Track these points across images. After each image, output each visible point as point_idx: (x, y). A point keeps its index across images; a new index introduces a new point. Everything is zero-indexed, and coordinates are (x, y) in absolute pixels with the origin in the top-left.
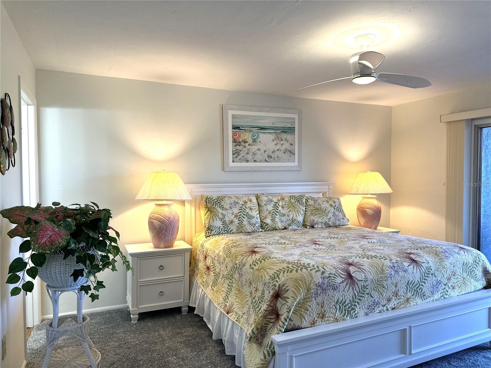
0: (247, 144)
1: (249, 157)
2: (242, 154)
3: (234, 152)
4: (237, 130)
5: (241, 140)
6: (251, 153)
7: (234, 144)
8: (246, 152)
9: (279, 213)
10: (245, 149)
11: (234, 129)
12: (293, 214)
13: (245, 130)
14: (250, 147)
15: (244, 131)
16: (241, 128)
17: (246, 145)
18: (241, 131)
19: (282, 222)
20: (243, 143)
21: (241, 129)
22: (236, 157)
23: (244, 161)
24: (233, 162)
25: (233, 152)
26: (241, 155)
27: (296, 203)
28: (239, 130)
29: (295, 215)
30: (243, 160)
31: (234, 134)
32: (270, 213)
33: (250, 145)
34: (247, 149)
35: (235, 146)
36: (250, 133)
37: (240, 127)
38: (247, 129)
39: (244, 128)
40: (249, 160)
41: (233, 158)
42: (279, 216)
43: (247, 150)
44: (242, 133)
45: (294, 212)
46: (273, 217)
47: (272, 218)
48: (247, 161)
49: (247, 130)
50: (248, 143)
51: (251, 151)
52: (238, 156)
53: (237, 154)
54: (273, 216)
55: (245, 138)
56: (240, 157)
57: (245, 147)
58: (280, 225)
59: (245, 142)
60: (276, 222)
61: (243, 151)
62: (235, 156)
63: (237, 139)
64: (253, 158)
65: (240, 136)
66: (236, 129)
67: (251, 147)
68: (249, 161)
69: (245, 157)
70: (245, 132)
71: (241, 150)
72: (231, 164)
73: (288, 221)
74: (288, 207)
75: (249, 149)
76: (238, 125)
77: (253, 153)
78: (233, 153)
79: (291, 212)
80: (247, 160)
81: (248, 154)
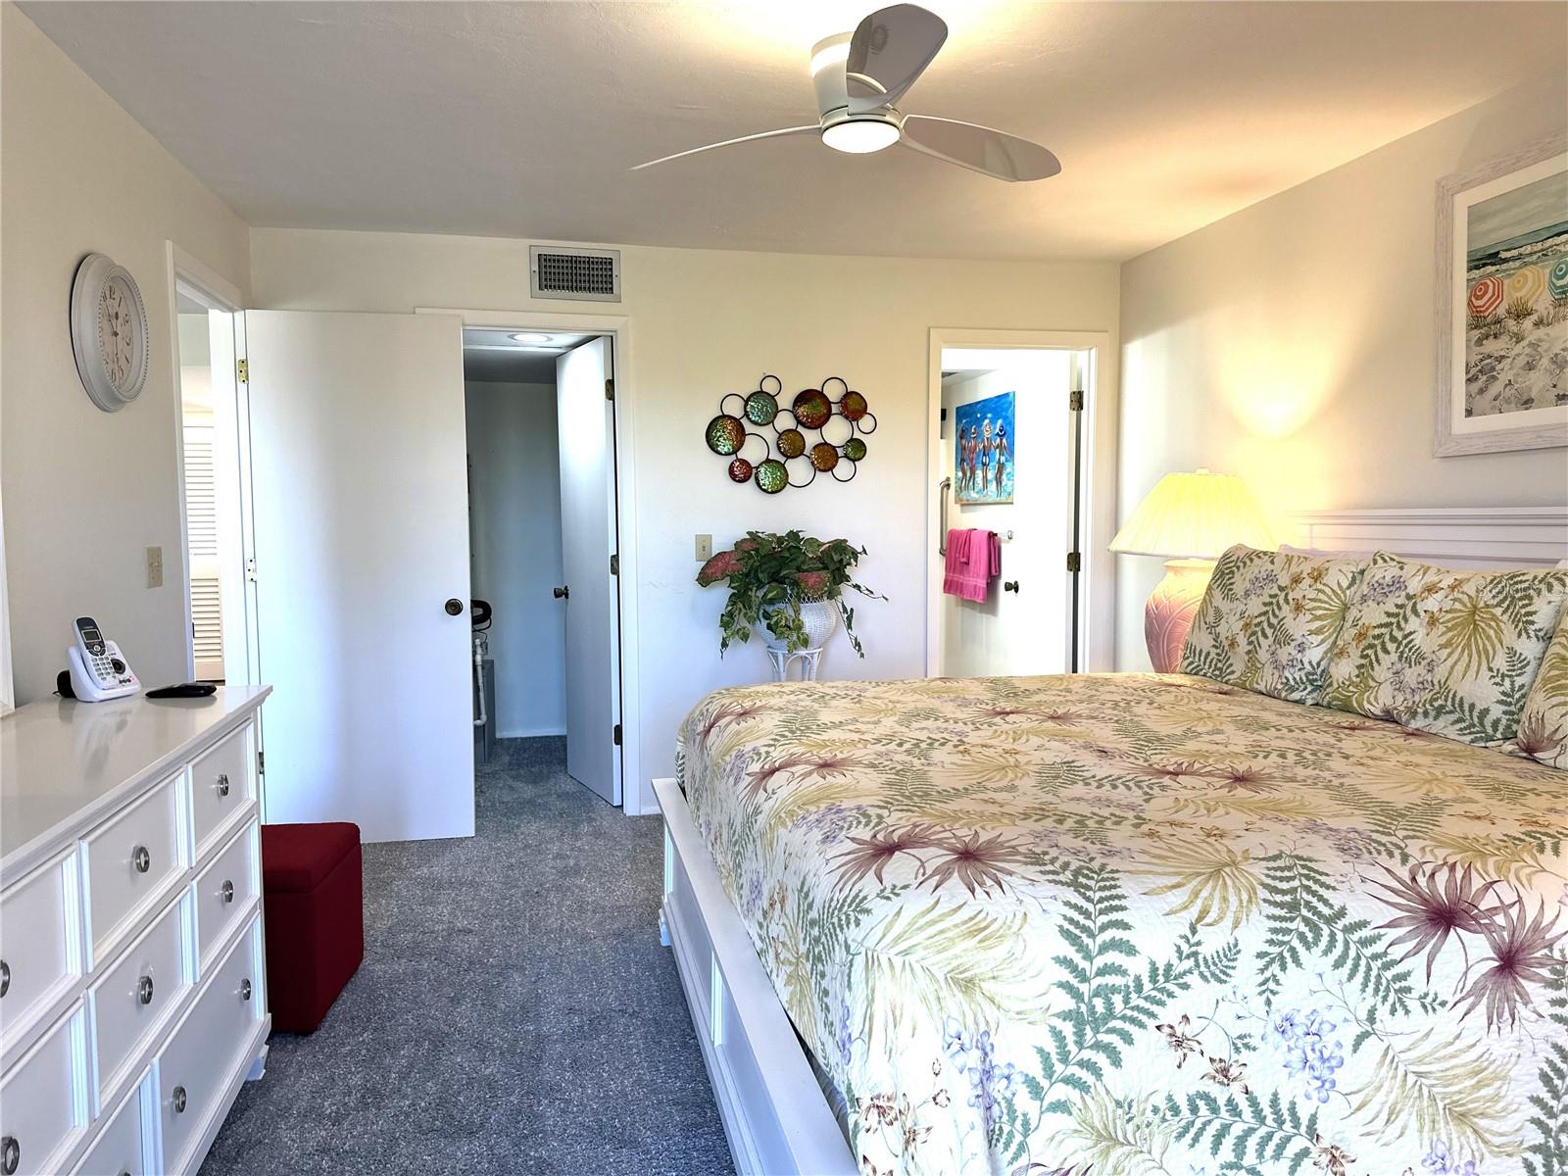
0: (1528, 323)
1: (1537, 381)
2: (1505, 373)
3: (1473, 371)
4: (1490, 269)
5: (1501, 311)
6: (1545, 362)
7: (1476, 334)
8: (1522, 361)
9: (1400, 643)
10: (1518, 348)
11: (1477, 268)
12: (1456, 663)
13: (1519, 257)
14: (1542, 332)
15: (1518, 263)
16: (1503, 255)
17: (1524, 326)
18: (1505, 266)
19: (1399, 686)
20: (1511, 323)
21: (1506, 260)
22: (1481, 391)
23: (1513, 405)
24: (1469, 413)
25: (1467, 373)
26: (1503, 378)
27: (1498, 611)
28: (1494, 268)
29: (1460, 668)
30: (1508, 401)
31: (1475, 291)
32: (1361, 636)
33: (1541, 322)
34: (1531, 344)
35: (1479, 342)
36: (1543, 267)
37: (1498, 253)
38: (1529, 249)
39: (1515, 253)
40: (1533, 397)
41: (1469, 396)
42: (1394, 657)
43: (1528, 350)
44: (1509, 276)
45: (1463, 651)
46: (1367, 656)
47: (1363, 661)
48: (1528, 403)
49: (1531, 254)
50: (1534, 317)
51: (1546, 351)
52: (1487, 387)
53: (1485, 378)
54: (1369, 652)
55: (1519, 295)
56: (1496, 388)
57: (1519, 338)
58: (1383, 698)
59: (1520, 313)
60: (1373, 680)
61: (1509, 360)
62: (1476, 387)
63: (1487, 309)
64: (1555, 386)
65: (1499, 294)
66: (1484, 265)
67: (1548, 330)
68: (1533, 400)
69: (1516, 386)
70: (1520, 268)
71: (1503, 357)
72: (1461, 425)
73: (1425, 689)
74: (1450, 625)
75: (1534, 345)
76: (1491, 246)
77: (1554, 360)
78: (1470, 376)
79: (1448, 650)
80: (1525, 398)
81: (1530, 366)
